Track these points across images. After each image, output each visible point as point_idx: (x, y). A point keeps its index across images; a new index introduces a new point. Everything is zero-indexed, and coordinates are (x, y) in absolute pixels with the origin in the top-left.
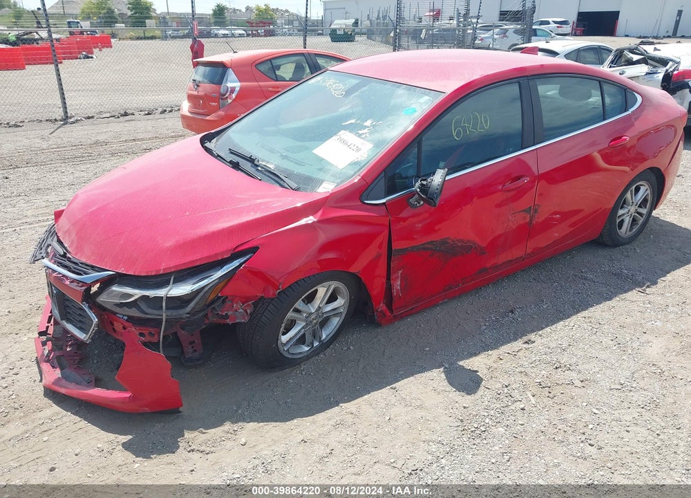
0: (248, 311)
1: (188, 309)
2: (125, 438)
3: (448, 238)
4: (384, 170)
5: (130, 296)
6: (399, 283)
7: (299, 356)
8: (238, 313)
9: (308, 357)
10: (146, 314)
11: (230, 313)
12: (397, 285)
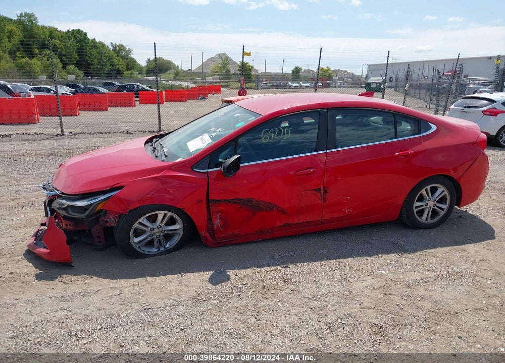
0: (116, 220)
1: (86, 214)
2: (37, 271)
3: (253, 199)
4: (210, 154)
5: (63, 205)
6: (218, 221)
7: (148, 253)
8: (112, 220)
9: (154, 255)
10: (69, 214)
11: (108, 220)
12: (217, 222)
